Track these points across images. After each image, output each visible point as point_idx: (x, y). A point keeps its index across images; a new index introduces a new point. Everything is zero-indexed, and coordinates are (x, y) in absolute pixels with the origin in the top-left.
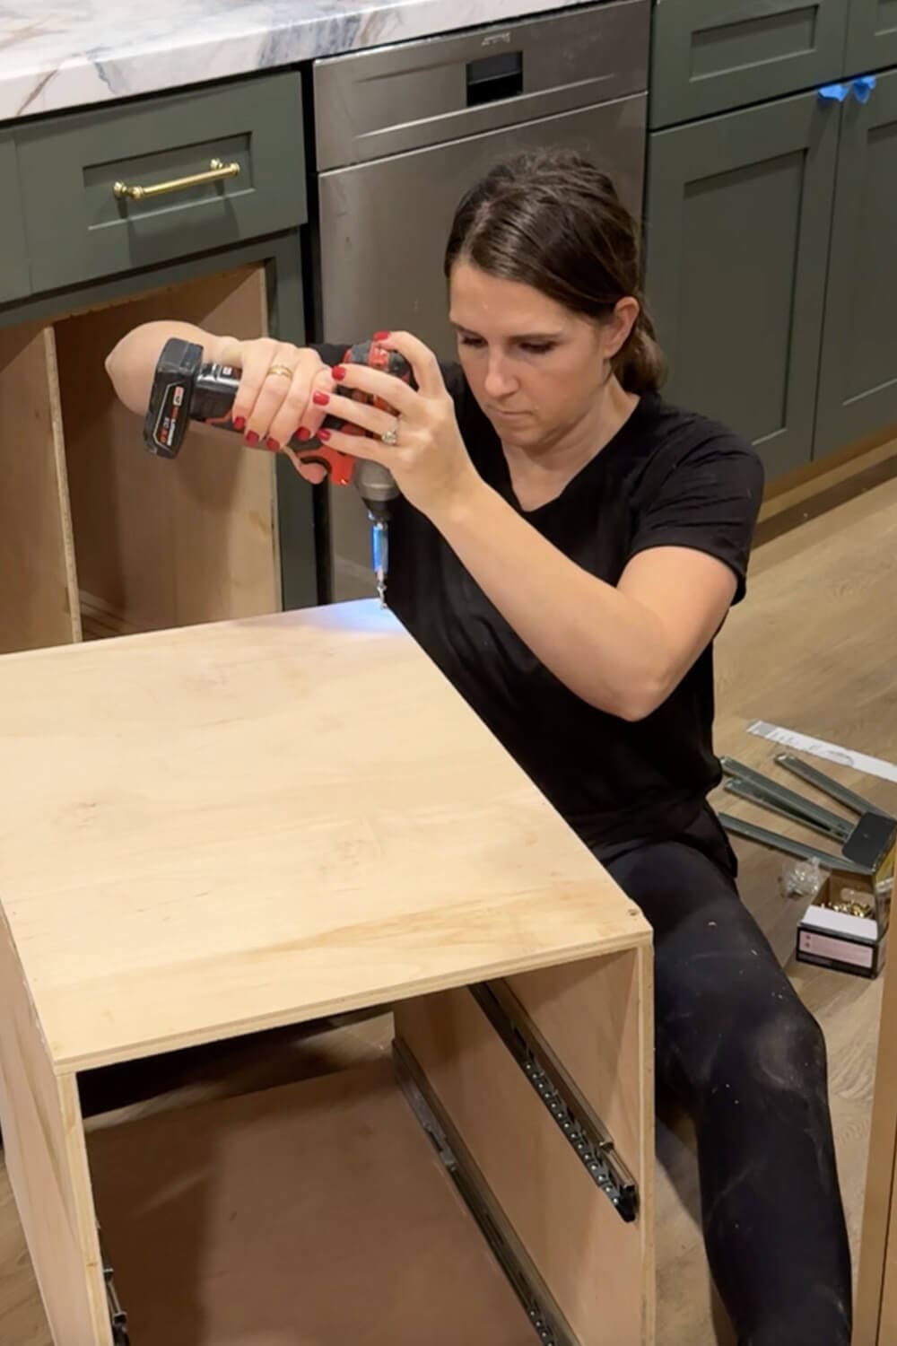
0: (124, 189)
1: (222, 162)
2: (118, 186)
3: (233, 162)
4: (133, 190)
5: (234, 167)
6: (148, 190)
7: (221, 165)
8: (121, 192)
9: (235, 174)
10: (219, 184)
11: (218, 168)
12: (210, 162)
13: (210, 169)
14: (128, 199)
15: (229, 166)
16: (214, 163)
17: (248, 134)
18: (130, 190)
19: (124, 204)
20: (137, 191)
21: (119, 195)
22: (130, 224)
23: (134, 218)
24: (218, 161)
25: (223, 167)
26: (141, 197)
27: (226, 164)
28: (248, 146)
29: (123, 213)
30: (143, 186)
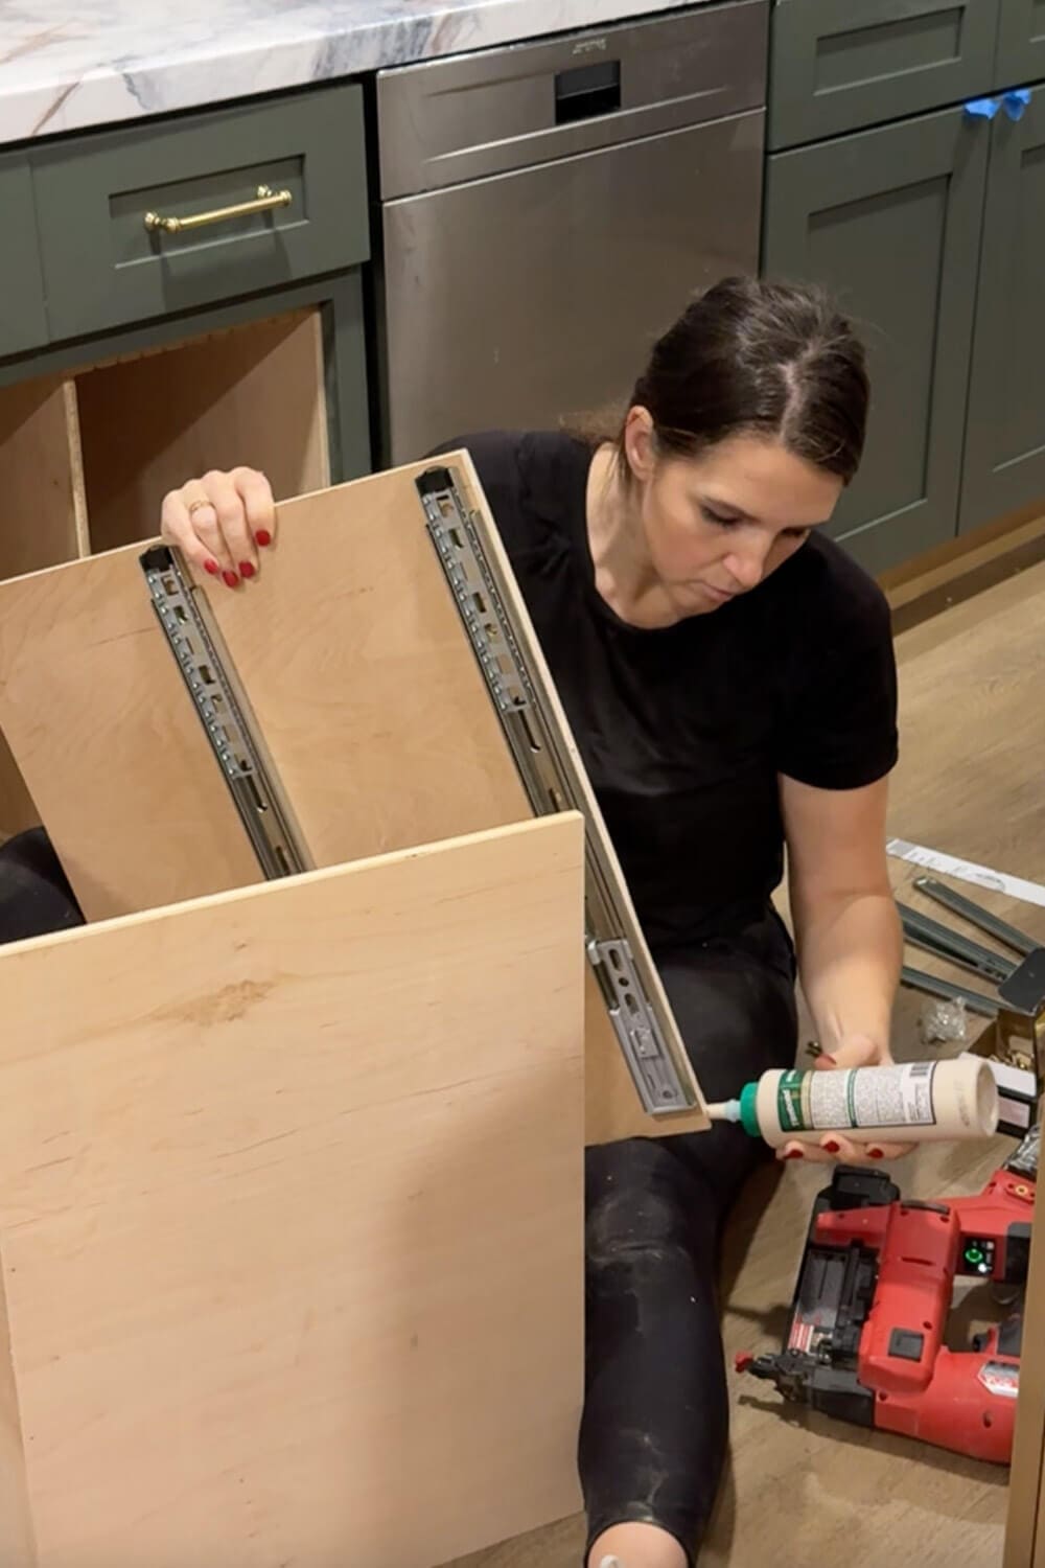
0: (157, 221)
1: (270, 188)
2: (150, 217)
3: (283, 189)
4: (166, 223)
5: (285, 195)
6: (185, 221)
7: (269, 193)
8: (153, 223)
9: (285, 203)
10: (267, 215)
11: (266, 196)
12: (257, 189)
13: (257, 198)
14: (162, 232)
15: (279, 194)
16: (262, 190)
17: (301, 157)
18: (163, 222)
19: (157, 238)
20: (173, 223)
21: (151, 228)
22: (164, 261)
23: (168, 254)
24: (266, 188)
25: (272, 195)
26: (177, 230)
27: (276, 192)
28: (301, 171)
29: (156, 249)
30: (179, 217)
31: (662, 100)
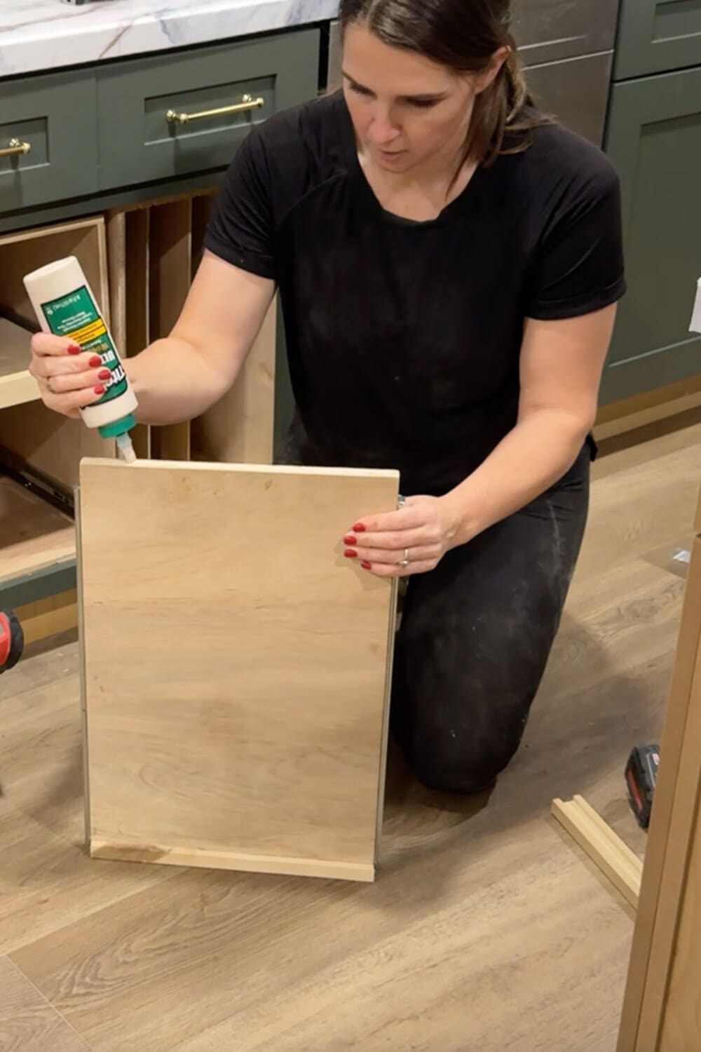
0: (174, 115)
1: (251, 96)
2: (170, 113)
3: (259, 97)
4: (180, 116)
5: (260, 101)
6: (190, 117)
7: (250, 99)
8: (172, 117)
9: (259, 105)
10: (248, 114)
11: (248, 101)
12: (243, 97)
13: (241, 102)
14: (177, 123)
15: (256, 100)
16: (246, 97)
17: (274, 76)
18: (178, 116)
19: (173, 127)
20: (183, 117)
21: (170, 120)
22: (177, 141)
23: (179, 137)
24: (249, 96)
25: (252, 101)
26: (185, 121)
27: (254, 98)
28: (273, 86)
29: (172, 134)
30: (188, 113)
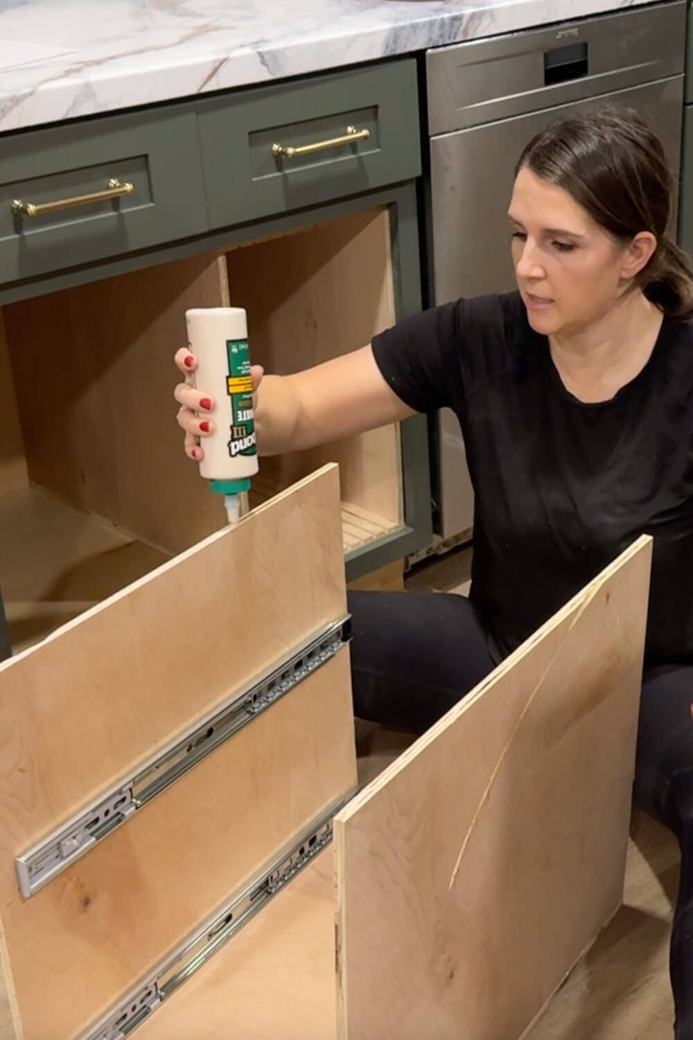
0: (280, 149)
1: (355, 128)
2: (276, 147)
3: (364, 128)
4: (287, 150)
5: (365, 132)
6: (298, 150)
7: (355, 131)
8: (278, 151)
9: (365, 137)
10: (353, 146)
11: (353, 133)
12: (346, 129)
13: (346, 134)
14: (283, 157)
15: (361, 131)
16: (350, 129)
17: (376, 107)
18: (284, 150)
19: (280, 161)
20: (290, 151)
21: (276, 154)
22: (285, 176)
23: (287, 171)
24: (353, 127)
25: (357, 132)
26: (293, 155)
27: (359, 130)
28: (376, 116)
29: (280, 168)
30: (295, 147)
31: (616, 69)
